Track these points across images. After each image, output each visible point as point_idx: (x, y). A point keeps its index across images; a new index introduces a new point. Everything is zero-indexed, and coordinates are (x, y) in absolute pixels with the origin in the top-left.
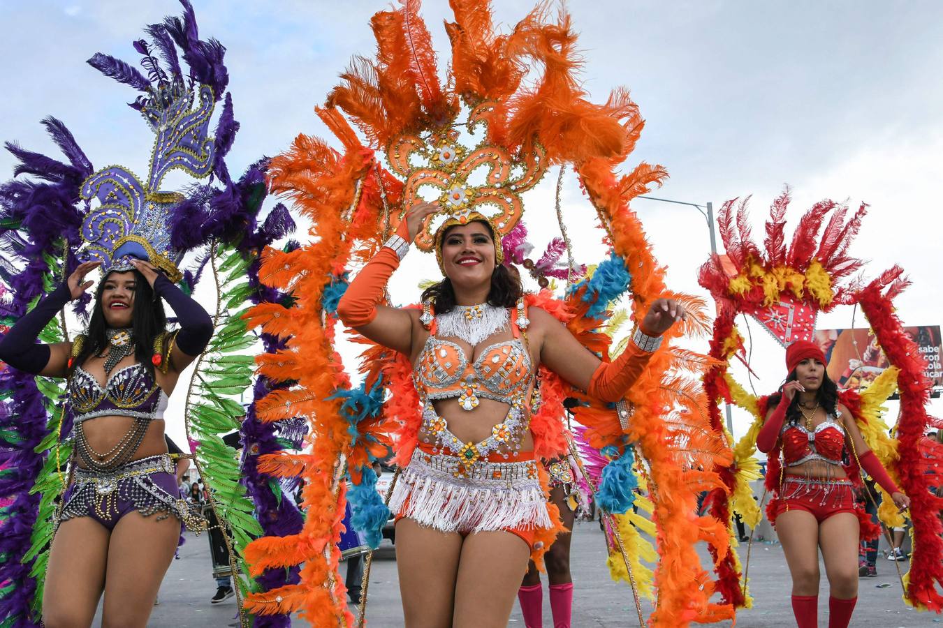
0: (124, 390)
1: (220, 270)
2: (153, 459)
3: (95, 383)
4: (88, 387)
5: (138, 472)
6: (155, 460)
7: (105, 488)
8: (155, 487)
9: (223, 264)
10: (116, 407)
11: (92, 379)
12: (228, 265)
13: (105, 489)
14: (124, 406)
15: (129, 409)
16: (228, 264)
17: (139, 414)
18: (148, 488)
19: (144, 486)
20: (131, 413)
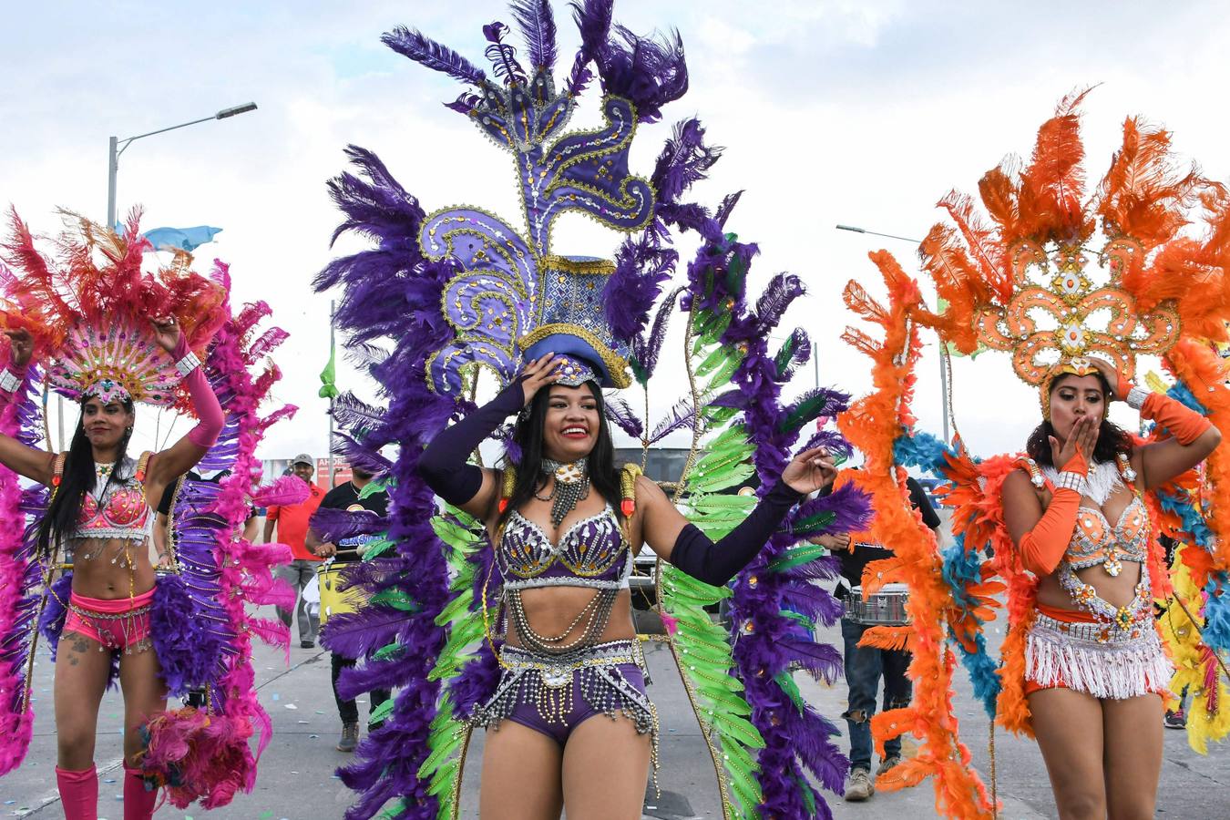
0: (585, 553)
1: (696, 374)
2: (622, 645)
3: (544, 539)
4: (534, 544)
5: (602, 660)
6: (625, 646)
7: (556, 677)
8: (624, 682)
9: (703, 365)
10: (573, 575)
11: (539, 534)
12: (708, 367)
13: (556, 680)
14: (584, 573)
15: (590, 578)
16: (708, 365)
17: (603, 584)
18: (615, 683)
19: (611, 679)
20: (593, 583)
